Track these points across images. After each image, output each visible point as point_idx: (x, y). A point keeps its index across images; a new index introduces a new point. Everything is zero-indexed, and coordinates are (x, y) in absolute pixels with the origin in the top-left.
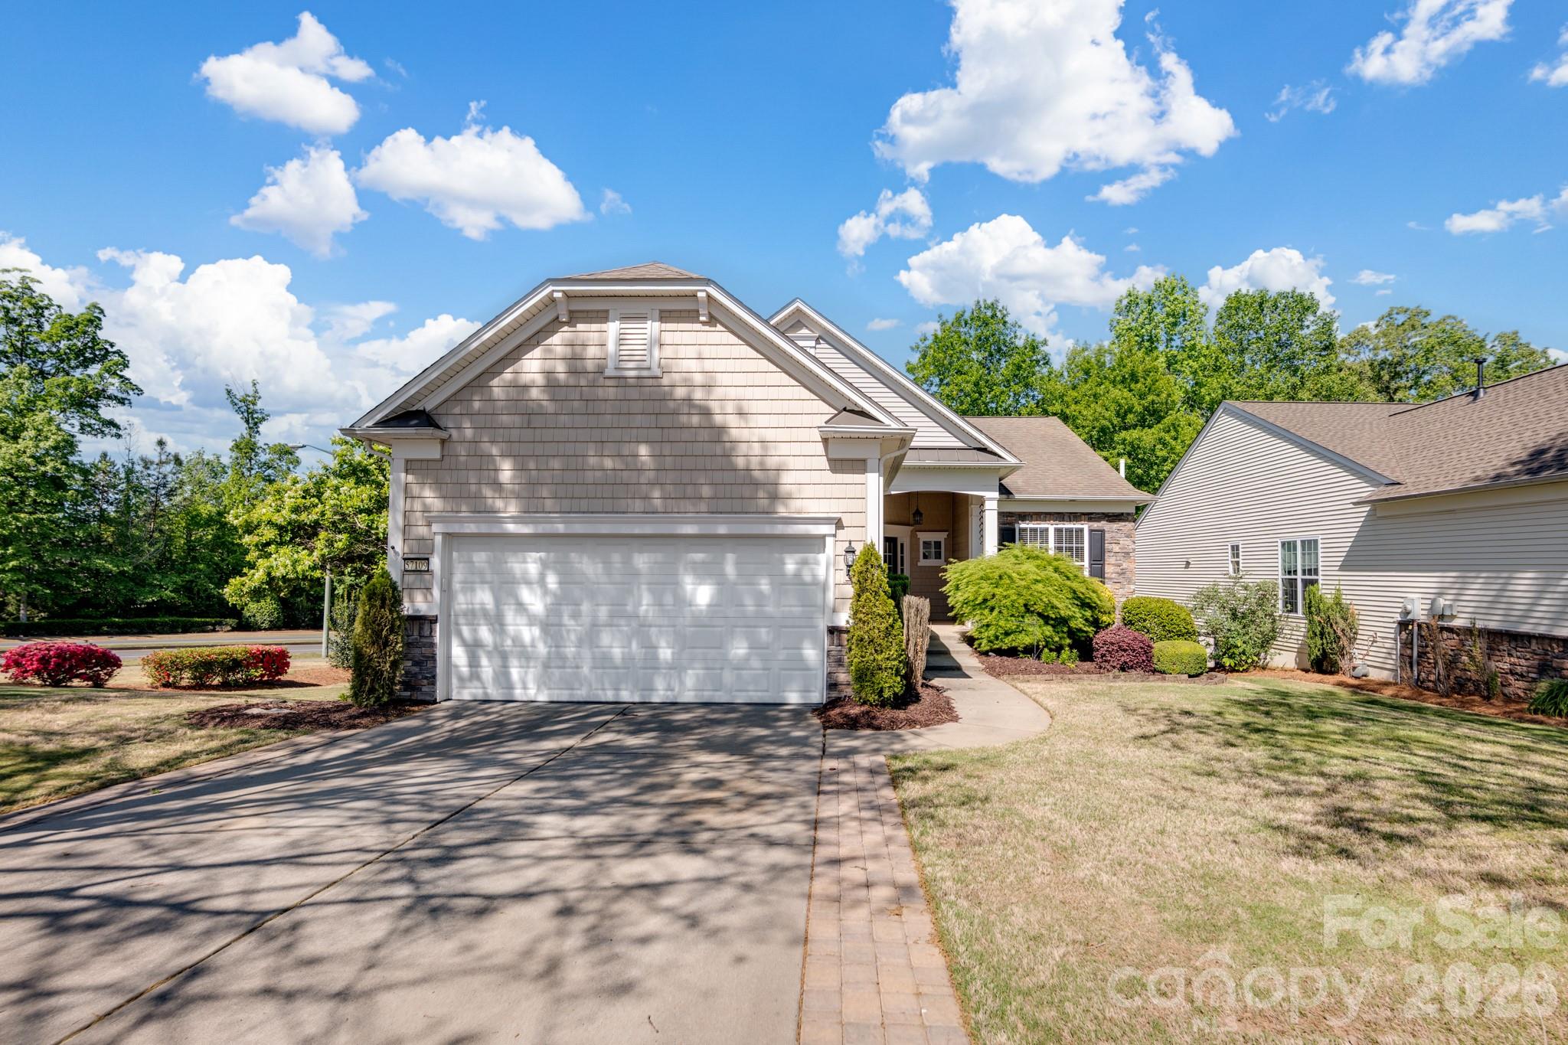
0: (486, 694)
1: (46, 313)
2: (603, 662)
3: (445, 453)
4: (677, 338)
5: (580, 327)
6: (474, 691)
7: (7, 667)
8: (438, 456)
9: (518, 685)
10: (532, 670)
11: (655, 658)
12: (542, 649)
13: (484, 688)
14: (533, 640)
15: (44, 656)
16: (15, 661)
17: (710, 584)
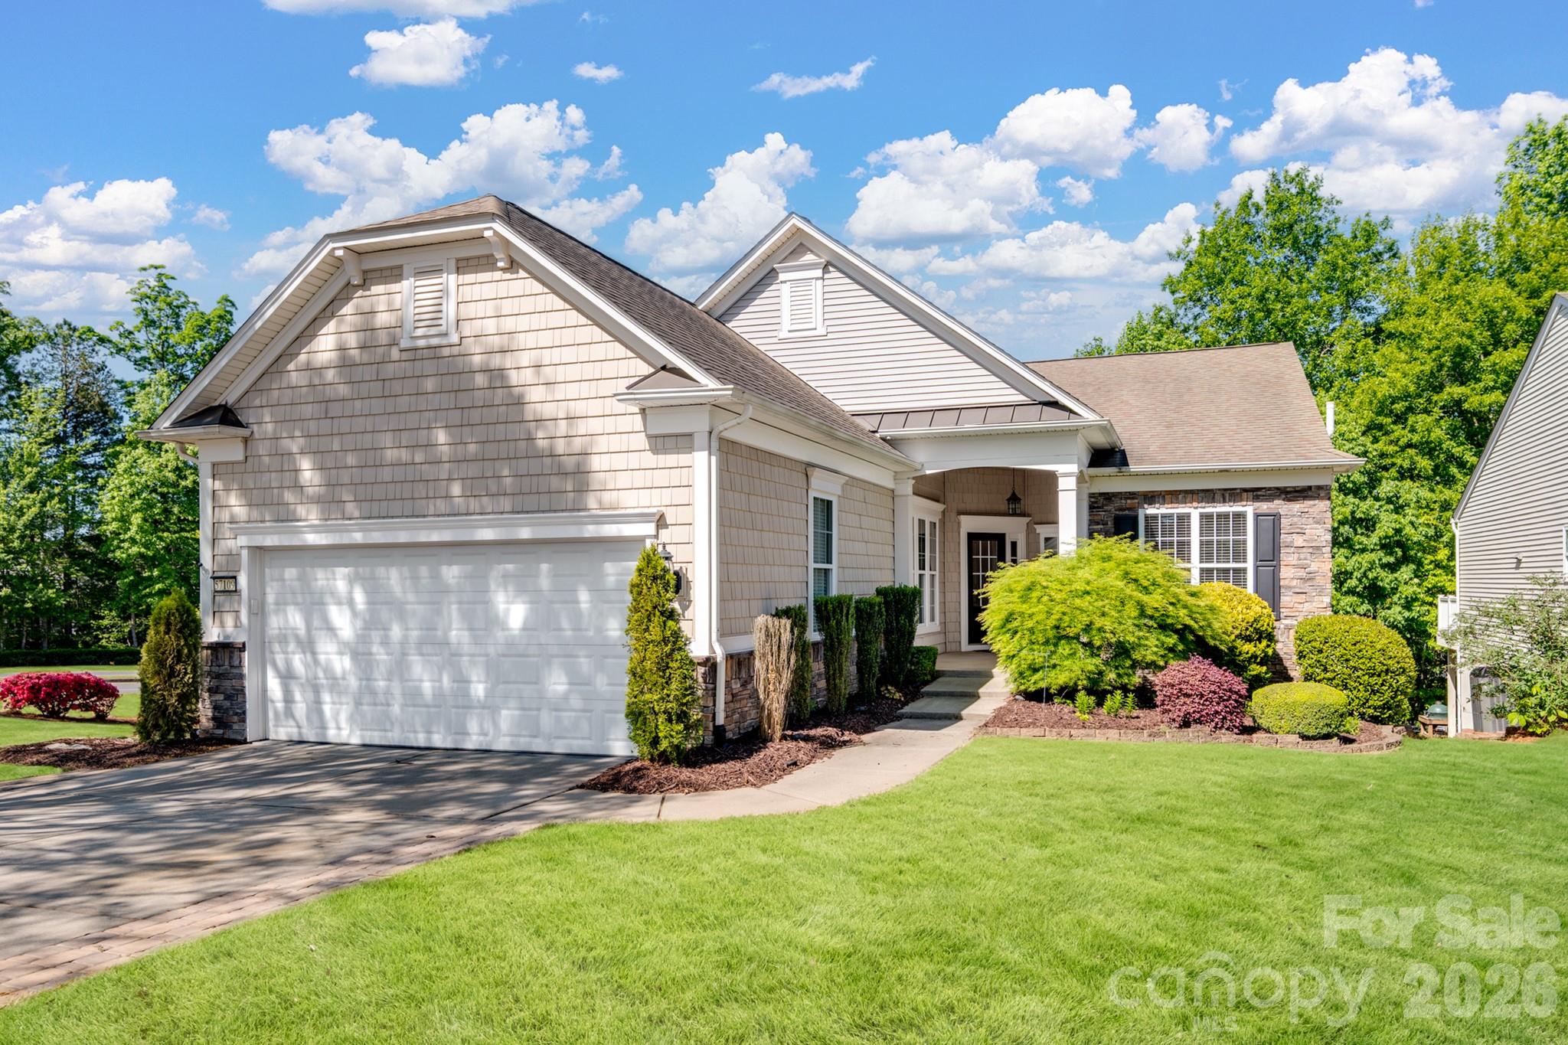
0: (300, 734)
1: (183, 312)
2: (413, 697)
3: (248, 454)
4: (475, 292)
5: (377, 289)
6: (289, 730)
7: (4, 695)
8: (241, 457)
9: (331, 724)
10: (345, 707)
11: (466, 694)
12: (353, 682)
13: (299, 727)
14: (344, 672)
15: (34, 685)
16: (9, 689)
17: (524, 603)
